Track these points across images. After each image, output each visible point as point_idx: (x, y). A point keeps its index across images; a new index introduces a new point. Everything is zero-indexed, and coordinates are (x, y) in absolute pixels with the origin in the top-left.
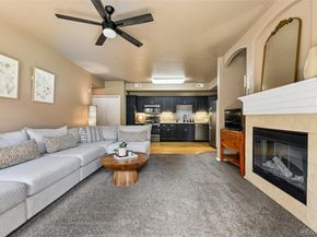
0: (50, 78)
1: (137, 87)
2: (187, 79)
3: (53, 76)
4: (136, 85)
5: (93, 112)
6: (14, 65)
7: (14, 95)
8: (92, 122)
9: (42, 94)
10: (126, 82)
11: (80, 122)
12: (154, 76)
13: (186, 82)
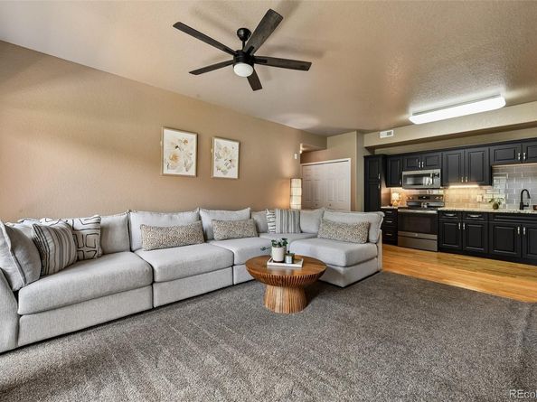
0: (233, 147)
1: (385, 137)
2: (513, 94)
3: (237, 144)
4: (383, 135)
5: (297, 189)
6: (192, 140)
7: (192, 172)
8: (296, 203)
9: (224, 168)
10: (361, 133)
11: (283, 202)
12: (412, 109)
13: (510, 103)
